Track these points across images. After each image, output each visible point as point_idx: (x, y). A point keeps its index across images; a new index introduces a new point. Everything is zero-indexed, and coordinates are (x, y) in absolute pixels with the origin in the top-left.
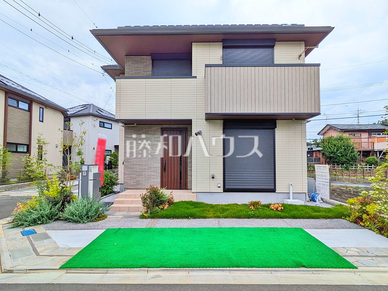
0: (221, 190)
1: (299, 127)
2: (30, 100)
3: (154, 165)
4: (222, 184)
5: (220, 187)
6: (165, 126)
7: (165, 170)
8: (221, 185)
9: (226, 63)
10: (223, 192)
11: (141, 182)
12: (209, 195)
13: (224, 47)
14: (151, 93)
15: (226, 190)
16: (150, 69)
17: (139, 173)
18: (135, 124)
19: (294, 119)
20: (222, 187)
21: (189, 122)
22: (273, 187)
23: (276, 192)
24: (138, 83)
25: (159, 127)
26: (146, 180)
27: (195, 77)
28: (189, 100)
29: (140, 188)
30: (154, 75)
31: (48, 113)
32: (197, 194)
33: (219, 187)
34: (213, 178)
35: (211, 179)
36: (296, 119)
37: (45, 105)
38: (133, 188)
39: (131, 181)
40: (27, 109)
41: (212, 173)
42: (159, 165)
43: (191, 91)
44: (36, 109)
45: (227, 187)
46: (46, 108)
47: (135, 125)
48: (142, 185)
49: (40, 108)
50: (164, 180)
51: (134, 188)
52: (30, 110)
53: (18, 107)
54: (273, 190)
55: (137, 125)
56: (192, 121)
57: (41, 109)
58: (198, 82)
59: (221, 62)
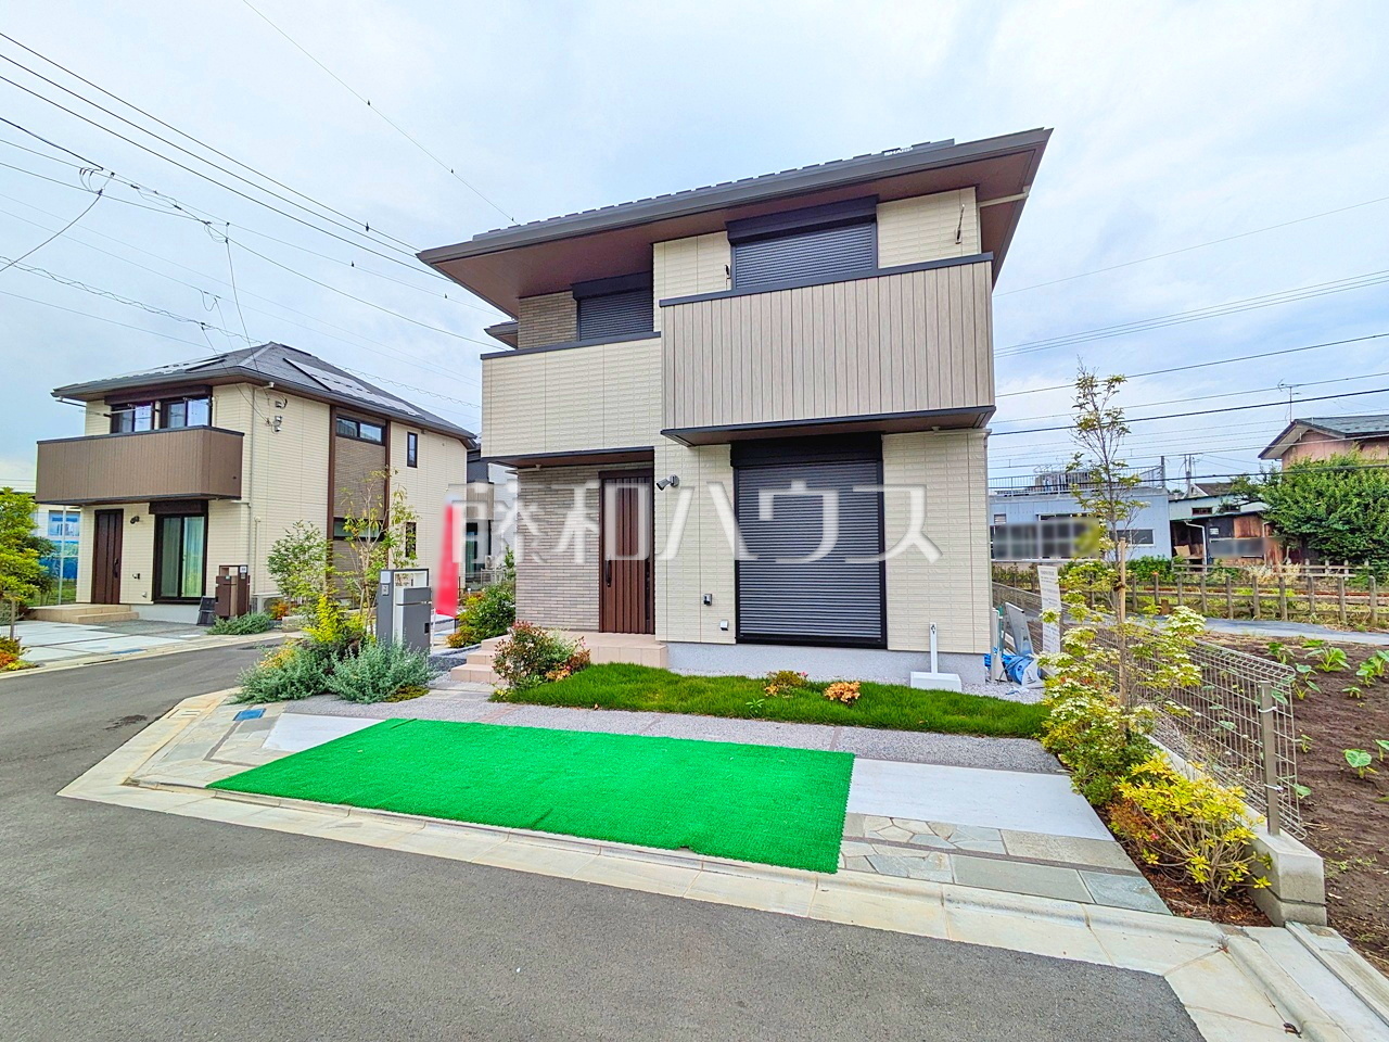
0: (731, 637)
1: (958, 450)
2: (385, 420)
3: (585, 567)
4: (733, 622)
6: (608, 467)
7: (609, 581)
8: (731, 624)
9: (742, 285)
10: (734, 642)
11: (555, 613)
12: (698, 649)
13: (734, 243)
14: (558, 388)
15: (743, 639)
18: (538, 466)
19: (935, 428)
21: (647, 455)
22: (877, 634)
23: (888, 648)
25: (597, 469)
27: (662, 334)
28: (646, 396)
31: (427, 445)
32: (668, 645)
33: (723, 629)
34: (707, 603)
35: (705, 608)
36: (943, 428)
37: (421, 426)
39: (533, 609)
40: (379, 439)
41: (706, 591)
42: (595, 567)
44: (398, 437)
46: (423, 433)
47: (539, 468)
49: (409, 433)
50: (608, 608)
52: (385, 442)
53: (358, 438)
54: (880, 643)
55: (541, 467)
56: (653, 451)
57: (412, 437)
59: (726, 286)
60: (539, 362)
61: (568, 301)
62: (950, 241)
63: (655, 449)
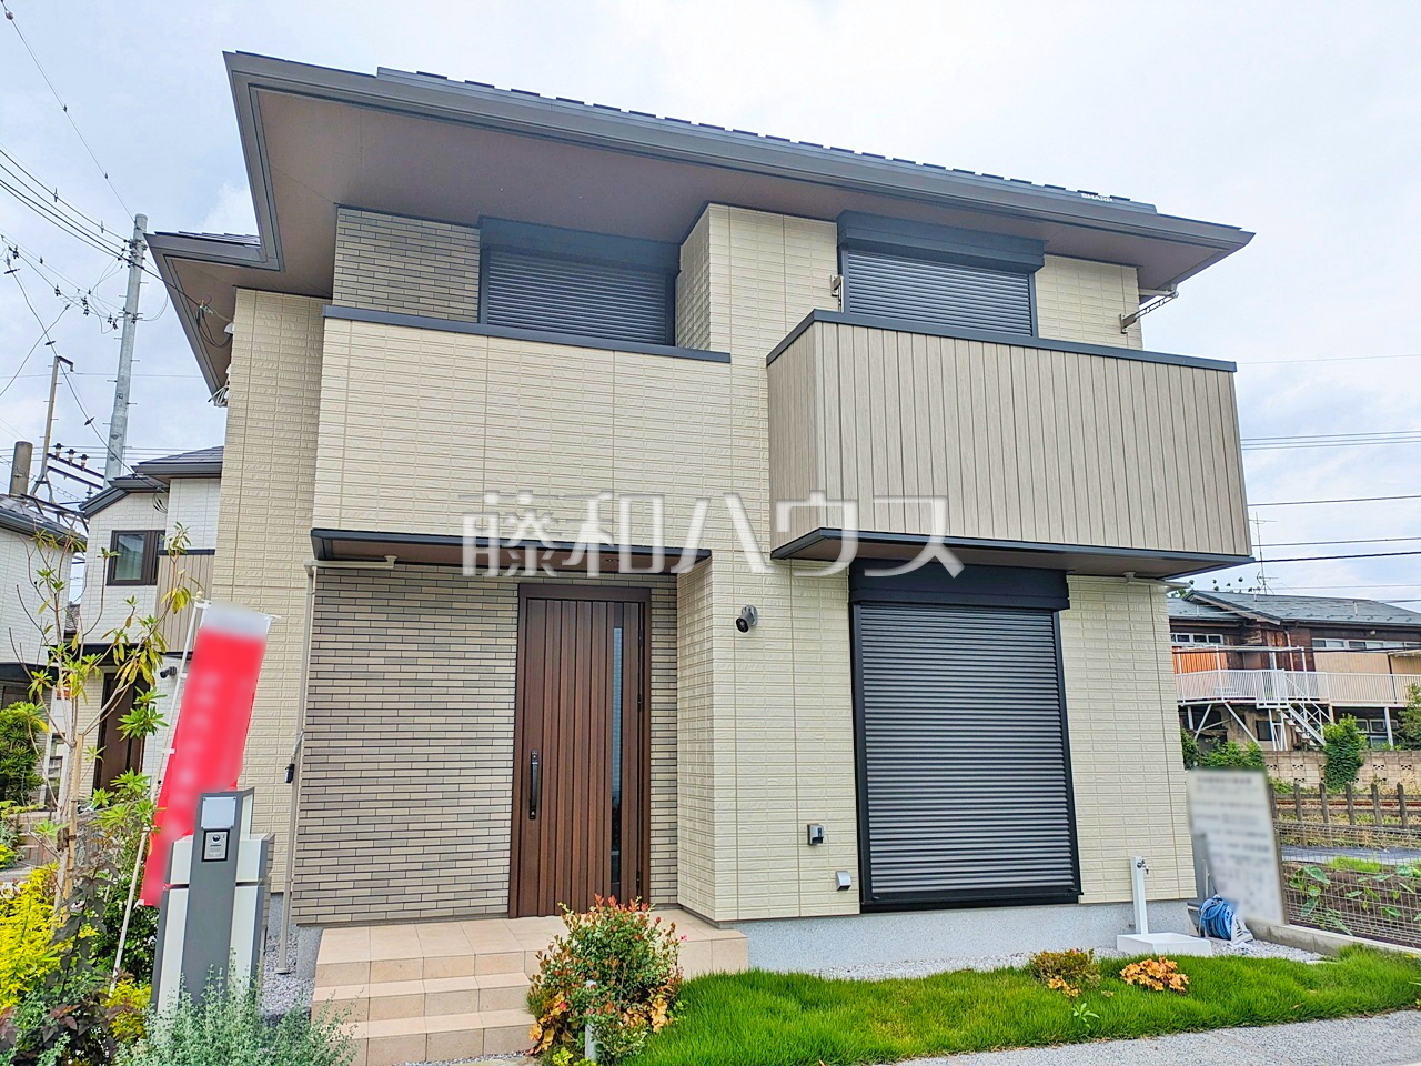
0: (851, 903)
3: (478, 779)
4: (856, 873)
5: (847, 888)
7: (534, 807)
8: (851, 878)
9: (854, 312)
10: (858, 912)
11: (402, 883)
12: (791, 931)
13: (843, 246)
15: (874, 903)
16: (467, 287)
17: (392, 827)
18: (391, 559)
19: (1131, 574)
20: (855, 886)
22: (1065, 880)
23: (1082, 899)
24: (450, 351)
25: (511, 578)
26: (426, 865)
27: (725, 358)
28: (698, 460)
29: (391, 916)
30: (491, 319)
32: (739, 927)
33: (836, 888)
34: (812, 841)
35: (806, 850)
36: (1139, 575)
38: (348, 918)
39: (341, 877)
41: (807, 817)
42: (503, 779)
43: (706, 419)
45: (878, 886)
47: (389, 564)
48: (405, 898)
50: (530, 862)
51: (356, 917)
54: (1068, 895)
55: (396, 562)
56: (710, 559)
58: (736, 381)
59: (833, 305)
60: (474, 353)
61: (463, 247)
62: (1114, 327)
63: (713, 554)
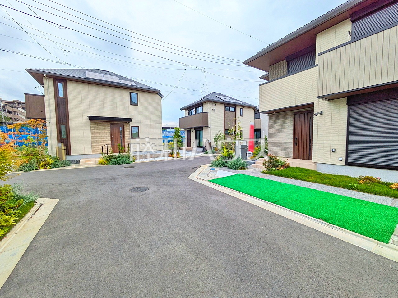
0: (343, 163)
3: (289, 140)
4: (344, 158)
5: (342, 160)
6: (297, 111)
7: (296, 144)
9: (355, 37)
10: (345, 165)
11: (279, 153)
13: (353, 21)
14: (281, 90)
15: (348, 164)
16: (286, 69)
17: (278, 146)
18: (275, 113)
20: (344, 160)
21: (311, 105)
25: (292, 112)
26: (282, 151)
28: (312, 87)
30: (289, 73)
31: (245, 111)
32: (318, 164)
34: (333, 151)
35: (332, 153)
39: (273, 151)
40: (234, 111)
41: (333, 148)
42: (292, 140)
44: (238, 109)
45: (349, 161)
46: (244, 108)
50: (296, 152)
53: (230, 111)
56: (314, 104)
57: (241, 109)
59: (349, 39)
61: (285, 63)
